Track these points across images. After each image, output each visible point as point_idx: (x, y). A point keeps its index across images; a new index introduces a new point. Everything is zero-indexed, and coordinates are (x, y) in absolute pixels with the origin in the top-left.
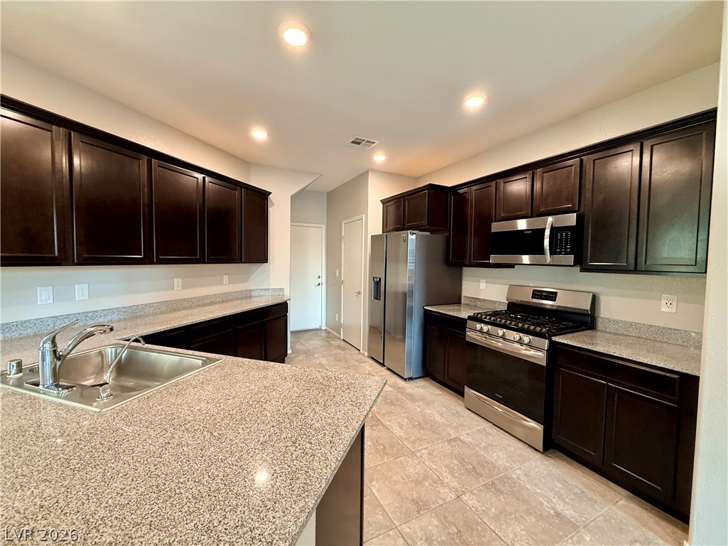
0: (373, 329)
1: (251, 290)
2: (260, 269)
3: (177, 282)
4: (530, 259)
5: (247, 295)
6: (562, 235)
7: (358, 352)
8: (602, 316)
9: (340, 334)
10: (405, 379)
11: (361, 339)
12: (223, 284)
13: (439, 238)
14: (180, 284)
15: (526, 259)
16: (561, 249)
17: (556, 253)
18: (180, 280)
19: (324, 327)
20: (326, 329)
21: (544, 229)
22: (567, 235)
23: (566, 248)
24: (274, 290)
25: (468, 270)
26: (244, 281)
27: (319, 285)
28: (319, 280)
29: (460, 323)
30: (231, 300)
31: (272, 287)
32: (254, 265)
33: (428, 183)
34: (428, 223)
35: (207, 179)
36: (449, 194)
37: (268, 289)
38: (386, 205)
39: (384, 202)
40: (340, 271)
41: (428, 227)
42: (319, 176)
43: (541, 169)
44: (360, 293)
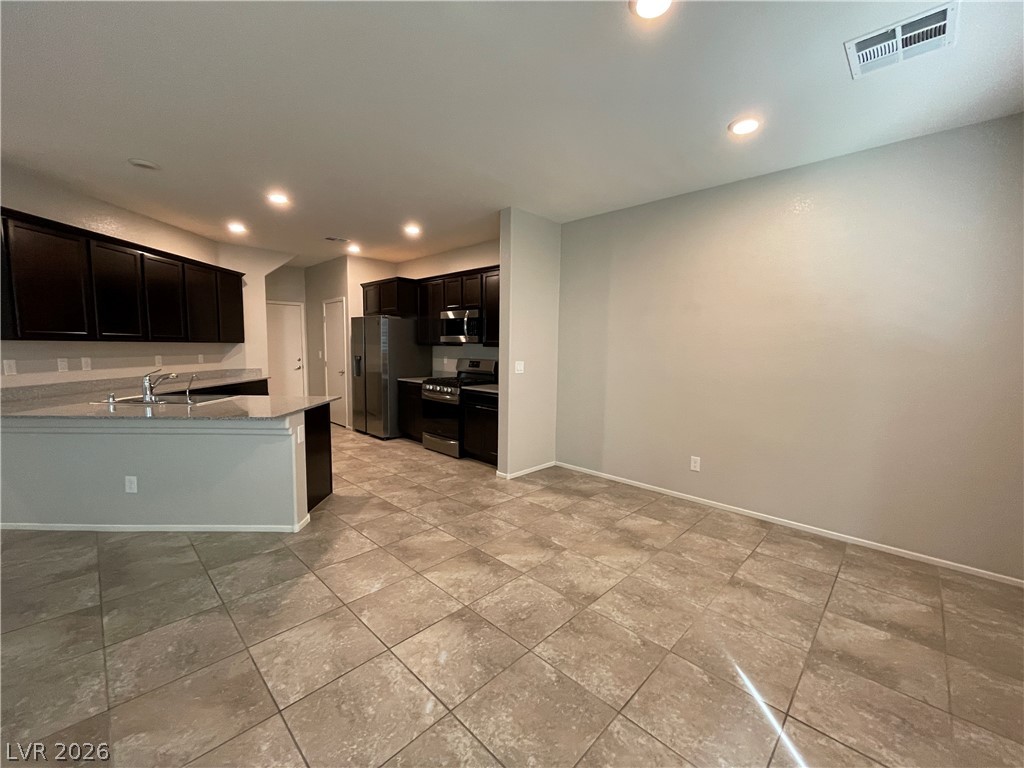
1: (226, 370)
2: (234, 349)
5: (223, 374)
6: (472, 323)
7: (343, 428)
10: (384, 440)
12: (198, 363)
13: (409, 323)
15: (462, 339)
17: (470, 335)
21: (464, 318)
22: (475, 323)
23: (474, 331)
24: (252, 370)
25: (436, 349)
26: (219, 361)
27: (299, 368)
28: (299, 364)
29: (419, 386)
30: (207, 379)
31: (247, 367)
32: (228, 345)
33: (395, 274)
34: (398, 309)
35: (186, 266)
36: (417, 285)
37: (245, 369)
38: (366, 289)
39: (364, 286)
40: (323, 353)
41: (398, 312)
42: (295, 256)
43: (465, 277)
44: (343, 372)
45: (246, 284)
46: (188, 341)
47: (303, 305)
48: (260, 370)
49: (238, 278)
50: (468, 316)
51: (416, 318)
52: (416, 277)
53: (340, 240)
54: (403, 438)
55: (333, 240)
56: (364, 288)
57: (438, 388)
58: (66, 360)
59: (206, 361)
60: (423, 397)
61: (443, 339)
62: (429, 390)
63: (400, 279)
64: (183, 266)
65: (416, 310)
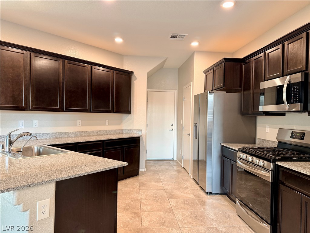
1: (123, 130)
2: (128, 117)
3: (79, 122)
5: (121, 132)
6: (294, 89)
7: (188, 175)
10: (207, 193)
11: (190, 169)
12: (105, 125)
14: (81, 123)
16: (293, 99)
18: (81, 121)
19: (175, 159)
20: (176, 161)
21: (283, 86)
22: (297, 89)
23: (296, 98)
24: (136, 130)
25: (260, 119)
26: (120, 124)
27: (172, 130)
28: (173, 127)
30: (109, 134)
31: (135, 128)
32: (124, 116)
33: (223, 58)
34: (224, 85)
35: (93, 67)
36: (243, 64)
37: (132, 130)
38: (206, 74)
39: (206, 72)
40: (182, 121)
41: (224, 88)
42: (166, 58)
43: (286, 42)
44: (189, 135)
45: (136, 79)
46: (91, 112)
47: (176, 91)
48: (141, 130)
49: (129, 74)
50: (289, 81)
51: (240, 94)
52: (241, 57)
53: (179, 35)
54: (224, 196)
55: (176, 37)
56: (205, 74)
57: (251, 159)
58: (23, 122)
61: (262, 109)
62: (242, 159)
63: (226, 60)
64: (91, 67)
65: (241, 86)
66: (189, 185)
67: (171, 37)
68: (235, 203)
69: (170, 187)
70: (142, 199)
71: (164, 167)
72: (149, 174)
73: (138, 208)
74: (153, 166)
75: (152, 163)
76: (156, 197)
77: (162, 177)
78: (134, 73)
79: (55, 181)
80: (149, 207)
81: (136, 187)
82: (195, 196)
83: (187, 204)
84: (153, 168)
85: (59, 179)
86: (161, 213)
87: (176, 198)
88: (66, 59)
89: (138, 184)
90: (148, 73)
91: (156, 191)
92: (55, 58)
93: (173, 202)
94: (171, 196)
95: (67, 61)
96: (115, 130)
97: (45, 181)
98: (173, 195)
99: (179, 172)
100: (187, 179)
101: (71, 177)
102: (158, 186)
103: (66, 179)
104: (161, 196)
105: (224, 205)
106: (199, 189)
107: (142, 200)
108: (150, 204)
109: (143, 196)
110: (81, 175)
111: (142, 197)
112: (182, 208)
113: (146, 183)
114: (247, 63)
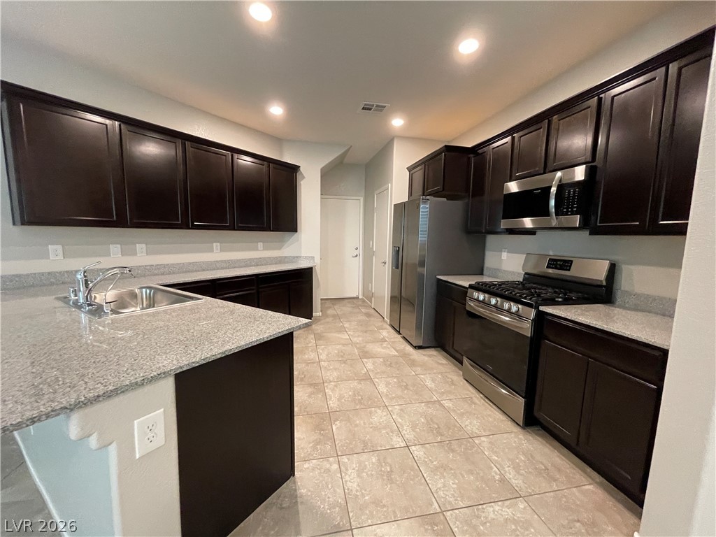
0: (393, 298)
3: (216, 246)
4: (533, 222)
6: (569, 192)
7: (383, 320)
8: (622, 289)
9: (371, 303)
10: (415, 347)
11: (385, 308)
12: (257, 250)
14: (219, 247)
15: (528, 223)
16: (567, 209)
17: (563, 214)
18: (219, 244)
19: (361, 297)
20: (363, 299)
21: (550, 187)
22: (574, 192)
23: (572, 207)
24: (306, 258)
25: (491, 240)
26: (280, 249)
27: (357, 256)
28: (357, 252)
29: (463, 292)
31: (303, 254)
32: (287, 234)
33: (444, 145)
34: (443, 188)
35: (236, 156)
36: (472, 155)
37: (300, 257)
38: (412, 172)
39: (410, 169)
40: (373, 243)
41: (444, 192)
42: (349, 147)
43: (556, 116)
44: (385, 263)
45: (304, 177)
46: (234, 229)
47: (362, 199)
48: (313, 258)
49: (293, 170)
50: (560, 181)
51: (467, 201)
52: (470, 145)
53: (377, 106)
54: (439, 349)
55: (370, 109)
56: (410, 172)
57: (493, 301)
58: (119, 246)
59: (265, 249)
60: (468, 308)
61: (504, 224)
62: (477, 300)
63: (448, 149)
64: (232, 156)
65: (467, 190)
66: (387, 335)
67: (363, 108)
68: (461, 363)
69: (361, 339)
70: (322, 361)
71: (346, 308)
72: (327, 320)
73: (318, 376)
74: (330, 308)
75: (328, 304)
76: (342, 357)
77: (347, 325)
78: (301, 169)
79: (173, 373)
80: (335, 374)
81: (310, 342)
82: (397, 351)
83: (390, 365)
84: (330, 312)
85: (181, 367)
86: (354, 384)
87: (373, 358)
88: (188, 140)
89: (312, 336)
90: (322, 170)
91: (341, 346)
92: (169, 138)
93: (369, 364)
94: (365, 354)
95: (189, 143)
96: (274, 258)
97: (149, 377)
98: (366, 352)
99: (369, 315)
100: (382, 325)
101: (208, 360)
102: (342, 338)
103: (197, 365)
104: (349, 354)
105: (443, 364)
106: (402, 340)
107: (322, 363)
108: (335, 369)
109: (323, 357)
110: (227, 353)
111: (321, 357)
112: (384, 372)
113: (325, 334)
114: (478, 154)
